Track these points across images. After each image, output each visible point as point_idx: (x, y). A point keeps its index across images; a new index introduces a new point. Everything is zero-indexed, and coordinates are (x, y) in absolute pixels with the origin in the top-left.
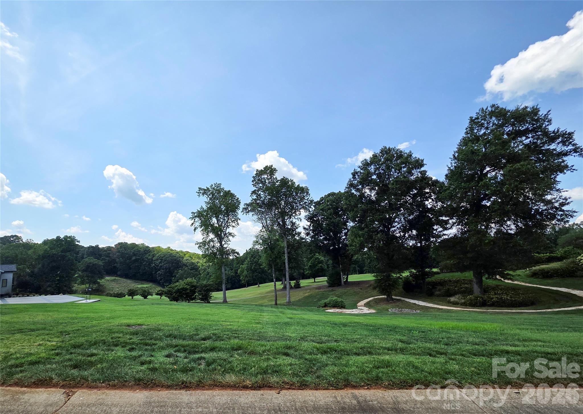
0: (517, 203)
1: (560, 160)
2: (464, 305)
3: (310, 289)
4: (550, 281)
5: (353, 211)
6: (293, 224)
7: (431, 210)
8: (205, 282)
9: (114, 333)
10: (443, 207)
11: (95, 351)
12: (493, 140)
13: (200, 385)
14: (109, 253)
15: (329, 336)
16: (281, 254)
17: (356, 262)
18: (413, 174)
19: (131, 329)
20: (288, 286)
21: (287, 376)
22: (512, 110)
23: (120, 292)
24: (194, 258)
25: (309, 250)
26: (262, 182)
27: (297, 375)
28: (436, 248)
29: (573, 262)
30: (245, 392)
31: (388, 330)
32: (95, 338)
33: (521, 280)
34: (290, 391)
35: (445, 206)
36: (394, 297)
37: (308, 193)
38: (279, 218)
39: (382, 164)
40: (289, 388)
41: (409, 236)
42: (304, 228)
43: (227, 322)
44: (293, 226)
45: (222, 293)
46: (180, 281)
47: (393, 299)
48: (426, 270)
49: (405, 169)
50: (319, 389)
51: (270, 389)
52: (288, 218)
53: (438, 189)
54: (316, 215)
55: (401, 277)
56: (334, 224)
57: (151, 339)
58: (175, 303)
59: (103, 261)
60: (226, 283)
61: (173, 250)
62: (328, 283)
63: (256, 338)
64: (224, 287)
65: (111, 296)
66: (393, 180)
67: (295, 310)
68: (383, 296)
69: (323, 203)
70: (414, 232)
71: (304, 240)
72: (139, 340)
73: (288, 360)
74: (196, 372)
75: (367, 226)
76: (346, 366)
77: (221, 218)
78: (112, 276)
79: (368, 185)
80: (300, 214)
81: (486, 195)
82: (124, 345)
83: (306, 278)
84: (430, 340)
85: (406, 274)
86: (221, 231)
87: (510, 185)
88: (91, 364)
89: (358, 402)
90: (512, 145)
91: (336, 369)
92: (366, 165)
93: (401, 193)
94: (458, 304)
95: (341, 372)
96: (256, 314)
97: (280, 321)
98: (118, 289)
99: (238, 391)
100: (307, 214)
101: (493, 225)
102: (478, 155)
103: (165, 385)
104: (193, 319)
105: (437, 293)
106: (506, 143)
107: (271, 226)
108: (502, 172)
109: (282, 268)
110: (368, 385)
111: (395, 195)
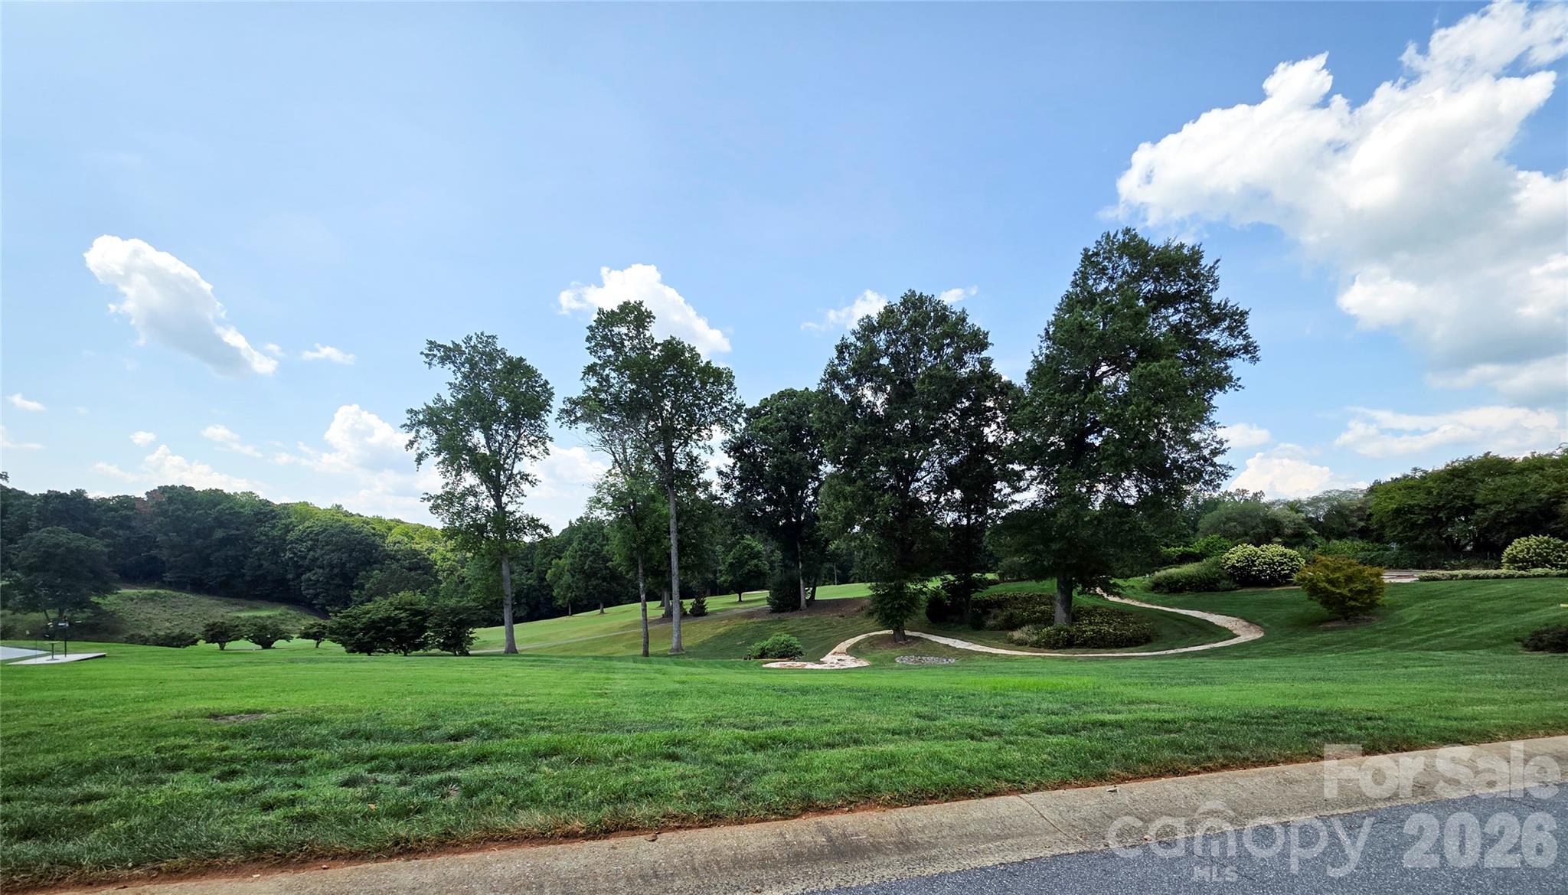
0: (1145, 445)
1: (1223, 365)
2: (1037, 645)
3: (729, 619)
4: (1178, 598)
5: (834, 439)
6: (693, 460)
7: (994, 448)
8: (452, 602)
9: (165, 737)
10: (1016, 442)
11: (96, 788)
12: (1120, 307)
13: (447, 843)
14: (127, 518)
15: (772, 714)
16: (658, 534)
17: (835, 556)
18: (965, 363)
19: (225, 725)
20: (676, 612)
21: (675, 801)
22: (1159, 248)
23: (177, 631)
24: (417, 539)
25: (730, 527)
26: (613, 346)
27: (697, 798)
28: (997, 531)
29: (1217, 563)
30: (569, 845)
31: (893, 696)
32: (94, 754)
33: (1135, 596)
34: (681, 832)
35: (1020, 440)
36: (908, 633)
37: (732, 384)
38: (659, 442)
39: (904, 332)
40: (679, 828)
41: (948, 500)
42: (720, 473)
43: (520, 696)
44: (692, 464)
45: (503, 628)
46: (378, 598)
47: (906, 638)
48: (974, 575)
49: (950, 350)
50: (747, 823)
51: (632, 833)
52: (680, 444)
53: (1010, 402)
54: (749, 441)
55: (924, 589)
56: (791, 467)
57: (293, 745)
58: (365, 656)
59: (108, 541)
60: (513, 605)
61: (352, 515)
62: (770, 603)
63: (597, 725)
64: (507, 615)
65: (145, 642)
66: (923, 373)
67: (693, 665)
68: (887, 632)
69: (766, 414)
70: (958, 494)
71: (717, 502)
72: (253, 749)
73: (676, 768)
74: (436, 814)
75: (862, 475)
76: (806, 770)
77: (497, 431)
78: (145, 587)
79: (871, 380)
80: (710, 437)
81: (1095, 423)
82: (202, 765)
83: (721, 594)
84: (973, 710)
85: (934, 584)
86: (500, 468)
87: (1138, 405)
88: (87, 823)
89: (830, 839)
90: (1150, 322)
91: (785, 778)
92: (869, 329)
93: (939, 404)
94: (1026, 644)
95: (795, 782)
96: (596, 676)
97: (656, 689)
98: (168, 624)
99: (552, 846)
100: (728, 437)
101: (1101, 487)
102: (1091, 336)
103: (343, 851)
104: (421, 693)
105: (991, 622)
106: (1139, 317)
107: (636, 460)
108: (1127, 378)
109: (662, 568)
110: (852, 802)
111: (927, 407)
